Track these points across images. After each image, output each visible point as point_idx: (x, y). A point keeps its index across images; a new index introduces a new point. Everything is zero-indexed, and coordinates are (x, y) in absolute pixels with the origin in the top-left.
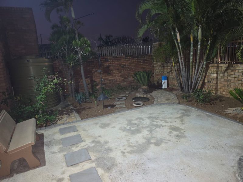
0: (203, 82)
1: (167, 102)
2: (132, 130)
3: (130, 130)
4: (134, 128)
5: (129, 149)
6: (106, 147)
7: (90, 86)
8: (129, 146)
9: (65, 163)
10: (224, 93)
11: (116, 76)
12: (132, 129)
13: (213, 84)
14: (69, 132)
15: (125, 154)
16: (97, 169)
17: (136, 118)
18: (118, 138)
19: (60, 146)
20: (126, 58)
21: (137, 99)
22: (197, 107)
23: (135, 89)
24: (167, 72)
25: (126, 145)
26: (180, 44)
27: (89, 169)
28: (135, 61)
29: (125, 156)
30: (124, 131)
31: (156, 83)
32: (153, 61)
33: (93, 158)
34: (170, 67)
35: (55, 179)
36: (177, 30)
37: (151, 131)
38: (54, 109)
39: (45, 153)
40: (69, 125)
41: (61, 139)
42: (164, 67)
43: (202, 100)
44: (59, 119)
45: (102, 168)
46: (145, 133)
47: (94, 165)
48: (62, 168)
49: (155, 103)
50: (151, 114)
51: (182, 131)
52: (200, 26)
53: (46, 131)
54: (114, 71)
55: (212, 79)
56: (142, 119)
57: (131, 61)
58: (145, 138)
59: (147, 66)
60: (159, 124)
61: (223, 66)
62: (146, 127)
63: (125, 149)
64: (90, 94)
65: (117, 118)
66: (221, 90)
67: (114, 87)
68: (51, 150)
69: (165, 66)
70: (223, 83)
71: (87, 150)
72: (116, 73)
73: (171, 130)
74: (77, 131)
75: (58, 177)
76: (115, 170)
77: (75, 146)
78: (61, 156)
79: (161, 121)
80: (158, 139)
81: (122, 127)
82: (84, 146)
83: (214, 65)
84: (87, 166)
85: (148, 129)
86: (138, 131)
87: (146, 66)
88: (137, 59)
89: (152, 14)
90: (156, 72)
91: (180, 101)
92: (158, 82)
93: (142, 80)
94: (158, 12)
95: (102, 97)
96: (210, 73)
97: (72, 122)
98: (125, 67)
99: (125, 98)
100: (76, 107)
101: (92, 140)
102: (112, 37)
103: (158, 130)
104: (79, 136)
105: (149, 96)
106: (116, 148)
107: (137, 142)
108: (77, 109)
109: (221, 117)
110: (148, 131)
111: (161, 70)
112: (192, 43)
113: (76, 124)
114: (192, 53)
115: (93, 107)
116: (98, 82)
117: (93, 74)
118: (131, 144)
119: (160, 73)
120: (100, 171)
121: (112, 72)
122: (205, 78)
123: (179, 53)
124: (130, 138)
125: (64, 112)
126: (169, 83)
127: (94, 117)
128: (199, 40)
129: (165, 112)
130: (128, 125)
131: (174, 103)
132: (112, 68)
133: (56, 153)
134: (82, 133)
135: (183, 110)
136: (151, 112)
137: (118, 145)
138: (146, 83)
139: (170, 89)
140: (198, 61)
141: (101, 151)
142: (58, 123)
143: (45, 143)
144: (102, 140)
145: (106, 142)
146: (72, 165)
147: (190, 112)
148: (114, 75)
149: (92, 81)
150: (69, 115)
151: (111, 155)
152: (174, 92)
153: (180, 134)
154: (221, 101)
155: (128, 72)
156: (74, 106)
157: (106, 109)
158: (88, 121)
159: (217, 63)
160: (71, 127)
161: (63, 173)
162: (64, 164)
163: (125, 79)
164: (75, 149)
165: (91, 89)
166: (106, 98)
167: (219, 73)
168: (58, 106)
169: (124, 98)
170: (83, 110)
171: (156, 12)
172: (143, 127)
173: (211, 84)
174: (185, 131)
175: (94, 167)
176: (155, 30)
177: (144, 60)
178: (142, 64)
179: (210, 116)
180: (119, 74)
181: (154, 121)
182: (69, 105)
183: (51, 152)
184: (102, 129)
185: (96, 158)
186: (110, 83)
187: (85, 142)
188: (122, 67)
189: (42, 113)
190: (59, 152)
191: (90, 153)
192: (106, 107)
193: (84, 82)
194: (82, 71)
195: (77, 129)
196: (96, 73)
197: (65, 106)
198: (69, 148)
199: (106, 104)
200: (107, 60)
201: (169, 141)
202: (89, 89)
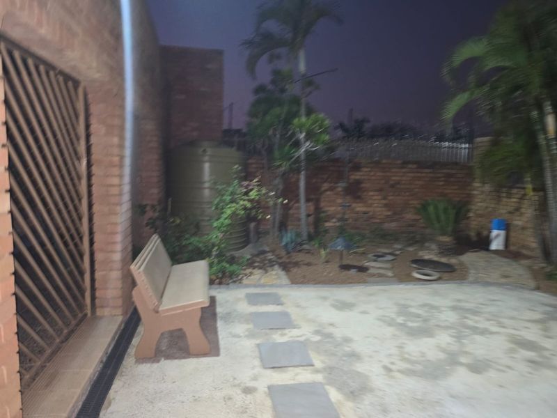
1: (503, 280)
2: (411, 328)
3: (404, 325)
4: (416, 325)
5: (404, 365)
6: (347, 349)
7: (311, 219)
8: (404, 360)
9: (258, 359)
11: (375, 205)
12: (410, 324)
14: (267, 303)
15: (392, 374)
16: (327, 387)
17: (420, 303)
18: (375, 337)
19: (247, 327)
20: (405, 165)
21: (422, 263)
23: (417, 242)
24: (506, 212)
25: (396, 355)
27: (309, 384)
28: (426, 177)
29: (392, 377)
30: (390, 325)
31: (473, 234)
33: (318, 364)
34: (516, 200)
35: (239, 385)
37: (459, 337)
38: (237, 254)
39: (219, 333)
40: (267, 290)
41: (251, 314)
42: (500, 196)
44: (246, 275)
45: (340, 389)
46: (444, 339)
47: (319, 378)
48: (253, 368)
49: (471, 279)
50: (459, 301)
51: (546, 353)
53: (219, 292)
54: (371, 193)
56: (436, 308)
57: (415, 175)
58: (444, 351)
59: (456, 191)
60: (480, 325)
62: (447, 328)
63: (393, 363)
64: (311, 238)
65: (371, 295)
67: (365, 229)
68: (230, 330)
69: (504, 195)
71: (304, 345)
72: (376, 197)
73: (515, 346)
74: (281, 304)
75: (245, 383)
76: (368, 399)
77: (280, 332)
78: (250, 344)
79: (488, 320)
80: (479, 358)
81: (384, 316)
82: (298, 337)
84: (304, 376)
85: (452, 332)
86: (424, 332)
87: (452, 191)
88: (431, 170)
90: (478, 208)
91: (541, 285)
92: (479, 234)
93: (439, 221)
95: (339, 245)
97: (272, 286)
98: (398, 186)
99: (393, 258)
100: (280, 258)
101: (317, 329)
102: (368, 121)
103: (478, 338)
104: (285, 315)
105: (453, 261)
106: (371, 357)
107: (423, 355)
108: (282, 263)
110: (450, 335)
111: (492, 205)
113: (281, 292)
115: (316, 264)
116: (329, 213)
118: (406, 356)
119: (489, 212)
120: (334, 395)
121: (367, 195)
124: (404, 343)
125: (256, 264)
126: (511, 239)
127: (319, 284)
129: (499, 303)
130: (400, 314)
131: (523, 287)
132: (368, 185)
133: (239, 336)
134: (291, 310)
135: (550, 306)
136: (461, 297)
137: (376, 352)
138: (450, 229)
139: (510, 253)
141: (337, 355)
142: (243, 282)
143: (219, 315)
144: (338, 333)
145: (347, 340)
146: (273, 368)
148: (370, 202)
149: (318, 209)
150: (266, 272)
152: (524, 262)
153: (538, 359)
155: (405, 198)
156: (276, 256)
157: (347, 272)
158: (306, 289)
160: (269, 294)
161: (255, 378)
162: (257, 362)
163: (395, 214)
164: (278, 338)
165: (312, 227)
166: (348, 247)
168: (244, 250)
169: (390, 258)
170: (294, 267)
172: (437, 326)
174: (553, 355)
175: (321, 383)
177: (449, 176)
178: (441, 183)
180: (382, 202)
181: (466, 318)
182: (266, 252)
183: (230, 333)
184: (337, 312)
185: (324, 365)
186: (356, 220)
187: (299, 328)
188: (392, 186)
189: (217, 256)
190: (246, 336)
191: (310, 352)
192: (346, 267)
193: (303, 208)
194: (302, 184)
195: (283, 300)
196: (328, 193)
197: (256, 253)
198: (267, 334)
199: (345, 262)
200: (357, 167)
201: (509, 367)
202: (308, 225)
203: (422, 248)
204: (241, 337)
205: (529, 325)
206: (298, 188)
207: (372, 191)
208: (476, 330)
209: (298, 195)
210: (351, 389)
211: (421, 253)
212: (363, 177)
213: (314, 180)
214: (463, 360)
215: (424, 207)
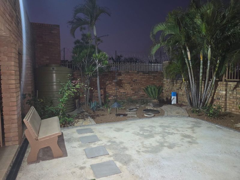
0: (212, 99)
1: (177, 115)
2: (145, 135)
3: (143, 134)
4: (147, 134)
5: (144, 149)
6: (122, 146)
7: (103, 97)
8: (144, 147)
10: (233, 110)
11: (128, 89)
12: (145, 134)
13: (222, 101)
14: (86, 133)
15: (140, 153)
16: (115, 162)
17: (148, 126)
18: (132, 140)
19: (79, 143)
20: (138, 73)
21: (147, 111)
22: (207, 120)
23: (145, 103)
24: (176, 89)
25: (141, 146)
26: (190, 62)
27: (108, 161)
28: (146, 77)
29: (140, 154)
30: (137, 135)
31: (165, 99)
32: (163, 78)
33: (111, 154)
34: (179, 84)
35: (78, 167)
36: (188, 49)
37: (163, 137)
38: (70, 114)
39: (66, 147)
40: (86, 127)
41: (80, 138)
42: (173, 83)
43: (211, 114)
44: (76, 122)
45: (120, 162)
46: (158, 138)
47: (112, 159)
48: (83, 159)
49: (165, 115)
50: (162, 123)
51: (194, 139)
52: (210, 46)
53: (64, 131)
54: (126, 85)
55: (221, 96)
56: (154, 127)
57: (142, 77)
58: (158, 142)
59: (158, 82)
60: (170, 131)
61: (232, 84)
62: (158, 134)
63: (140, 149)
64: (103, 104)
65: (129, 125)
66: (231, 107)
67: (125, 99)
68: (71, 145)
69: (175, 83)
70: (232, 100)
71: (104, 147)
72: (127, 86)
73: (183, 137)
74: (93, 132)
75: (80, 165)
76: (131, 164)
77: (93, 143)
78: (81, 150)
79: (173, 129)
80: (171, 143)
81: (135, 132)
82: (101, 144)
83: (223, 83)
84: (105, 159)
86: (151, 136)
87: (156, 82)
88: (147, 75)
89: (166, 35)
90: (166, 88)
91: (190, 115)
92: (167, 98)
93: (152, 94)
94: (171, 33)
95: (116, 105)
96: (219, 90)
97: (88, 125)
98: (136, 81)
99: (136, 110)
100: (91, 114)
101: (108, 140)
103: (170, 136)
104: (95, 136)
105: (159, 109)
106: (131, 148)
107: (151, 144)
108: (92, 116)
109: (231, 129)
110: (160, 136)
111: (171, 87)
112: (202, 61)
113: (92, 127)
114: (201, 71)
115: (106, 115)
116: (110, 94)
117: (106, 86)
118: (145, 146)
119: (170, 90)
120: (118, 164)
121: (124, 85)
122: (214, 95)
123: (189, 70)
124: (143, 141)
125: (80, 117)
126: (178, 99)
127: (108, 122)
128: (209, 59)
129: (176, 123)
130: (140, 131)
131: (184, 116)
132: (125, 81)
133: (75, 147)
134: (98, 135)
135: (194, 122)
136: (162, 122)
137: (133, 146)
138: (156, 97)
139: (179, 104)
140: (207, 78)
141: (118, 149)
142: (75, 125)
143: (65, 140)
144: (118, 141)
145: (122, 143)
146: (92, 158)
147: (200, 124)
148: (126, 88)
149: (105, 92)
150: (85, 120)
151: (127, 152)
152: (184, 107)
153: (191, 141)
154: (230, 117)
155: (139, 86)
156: (88, 113)
157: (119, 117)
158: (103, 125)
159: (225, 81)
160: (87, 129)
161: (84, 163)
162: (85, 156)
163: (136, 92)
164: (93, 146)
165: (103, 100)
166: (119, 106)
167: (228, 90)
168: (73, 112)
170: (97, 117)
171: (169, 32)
172: (155, 133)
173: (220, 101)
174: (196, 139)
175: (112, 160)
176: (167, 48)
177: (155, 76)
178: (152, 79)
179: (220, 128)
180: (130, 88)
181: (166, 129)
182: (84, 112)
183: (71, 146)
184: (116, 132)
185: (113, 154)
186: (121, 96)
187: (102, 140)
188: (134, 81)
189: (62, 115)
190: (79, 147)
191: (107, 149)
192: (119, 115)
193: (99, 92)
194: (98, 82)
195: (93, 130)
196: (109, 85)
197: (80, 112)
198: (88, 145)
199: (118, 113)
200: (120, 74)
201: (182, 145)
202: (101, 99)
203: (147, 105)
204: (76, 147)
205: (187, 129)
206: (96, 83)
207: (126, 84)
208: (169, 133)
209: (97, 87)
210: (125, 161)
211: (146, 107)
212: (122, 78)
213: (103, 80)
214: (165, 144)
215: (147, 89)
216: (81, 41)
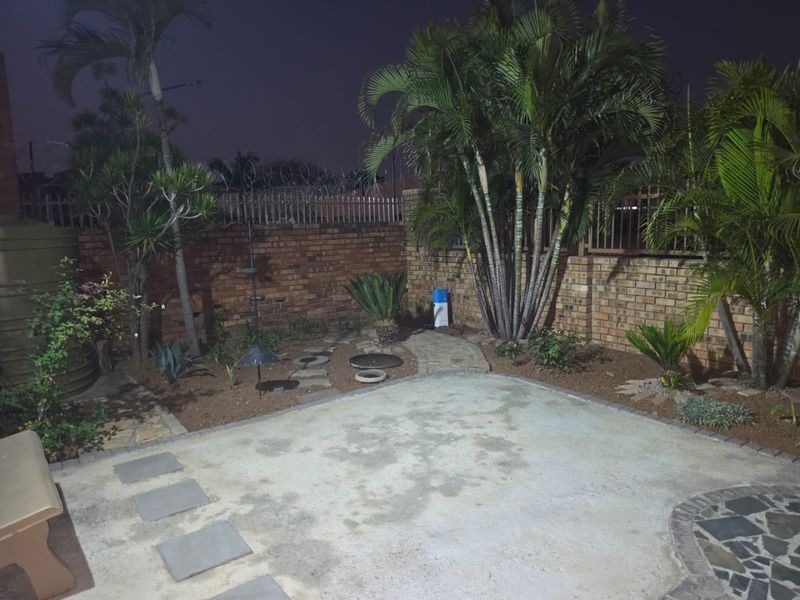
0: (550, 309)
1: (457, 366)
2: (368, 455)
3: (359, 454)
4: (373, 450)
5: (369, 512)
6: (293, 512)
7: (200, 319)
8: (368, 503)
9: (163, 570)
10: (609, 338)
11: (291, 288)
12: (365, 451)
13: (580, 315)
14: (155, 474)
15: (358, 529)
16: (278, 578)
17: (372, 418)
18: (327, 483)
19: (131, 522)
20: (323, 230)
21: (363, 360)
22: (542, 379)
23: (351, 330)
24: (445, 279)
25: (357, 501)
27: (252, 582)
28: (352, 243)
29: (359, 533)
30: (342, 459)
31: (413, 310)
32: (405, 244)
33: (258, 548)
37: (424, 455)
39: (83, 547)
40: (149, 452)
41: (133, 499)
42: (437, 261)
43: (553, 358)
44: (106, 433)
45: (295, 575)
46: (408, 460)
47: (264, 568)
48: (159, 587)
49: (422, 370)
50: (415, 404)
51: (514, 450)
53: (65, 475)
54: (285, 272)
55: (575, 301)
56: (392, 420)
57: (337, 242)
58: (411, 477)
59: (389, 260)
60: (443, 432)
61: (605, 264)
62: (407, 444)
63: (356, 514)
64: (204, 349)
65: (310, 421)
66: (602, 330)
67: (282, 323)
68: (100, 536)
69: (441, 259)
70: (606, 309)
71: (232, 523)
72: (289, 277)
73: (483, 449)
74: (181, 469)
76: (335, 576)
77: (187, 516)
78: (143, 550)
79: (450, 422)
80: (451, 476)
81: (331, 448)
82: (217, 515)
83: (580, 260)
84: (241, 573)
85: (415, 448)
86: (386, 456)
88: (356, 235)
89: (409, 108)
90: (415, 277)
91: (494, 365)
92: (419, 309)
93: (376, 302)
95: (255, 356)
96: (571, 281)
97: (157, 442)
98: (318, 259)
99: (325, 359)
100: (161, 392)
101: (243, 494)
103: (445, 449)
104: (192, 485)
105: (398, 350)
106: (327, 513)
107: (389, 489)
108: (166, 399)
109: (610, 405)
110: (415, 454)
111: (429, 273)
113: (173, 448)
114: (519, 224)
115: (222, 391)
116: (228, 307)
118: (370, 497)
119: (427, 282)
120: (290, 585)
121: (278, 275)
122: (556, 296)
124: (364, 481)
125: (121, 411)
126: (454, 310)
127: (233, 421)
129: (457, 397)
130: (350, 440)
131: (476, 371)
132: (278, 261)
133: (122, 542)
134: (200, 476)
135: (507, 389)
136: (416, 399)
137: (331, 503)
138: (390, 310)
139: (457, 329)
141: (281, 525)
142: (105, 447)
143: (74, 516)
144: (276, 491)
145: (291, 498)
146: (191, 576)
147: (525, 393)
148: (285, 283)
149: (209, 304)
150: (142, 420)
152: (472, 338)
153: (508, 459)
154: (603, 360)
155: (329, 274)
156: (153, 390)
157: (269, 393)
158: (213, 435)
160: (155, 458)
162: (163, 576)
163: (319, 296)
164: (188, 526)
165: (204, 331)
166: (269, 358)
167: (594, 281)
169: (322, 359)
170: (187, 402)
172: (398, 444)
173: (575, 315)
174: (521, 450)
175: (267, 575)
177: (378, 240)
179: (582, 404)
180: (301, 282)
181: (428, 425)
182: (134, 385)
183: (104, 541)
184: (269, 459)
185: (266, 547)
186: (269, 311)
187: (217, 500)
188: (311, 259)
189: (47, 414)
190: (133, 539)
191: (242, 533)
192: (266, 386)
193: (187, 304)
194: (180, 269)
195: (181, 461)
196: (222, 277)
197: (117, 391)
198: (168, 525)
199: (267, 377)
201: (483, 478)
202: (197, 328)
203: (360, 337)
204: (124, 542)
205: (491, 418)
206: (174, 274)
207: (284, 269)
208: (440, 439)
209: (175, 286)
210: (311, 570)
211: (359, 346)
212: (270, 251)
213: (197, 261)
214: (435, 483)
215: (357, 286)
216: (101, 116)
